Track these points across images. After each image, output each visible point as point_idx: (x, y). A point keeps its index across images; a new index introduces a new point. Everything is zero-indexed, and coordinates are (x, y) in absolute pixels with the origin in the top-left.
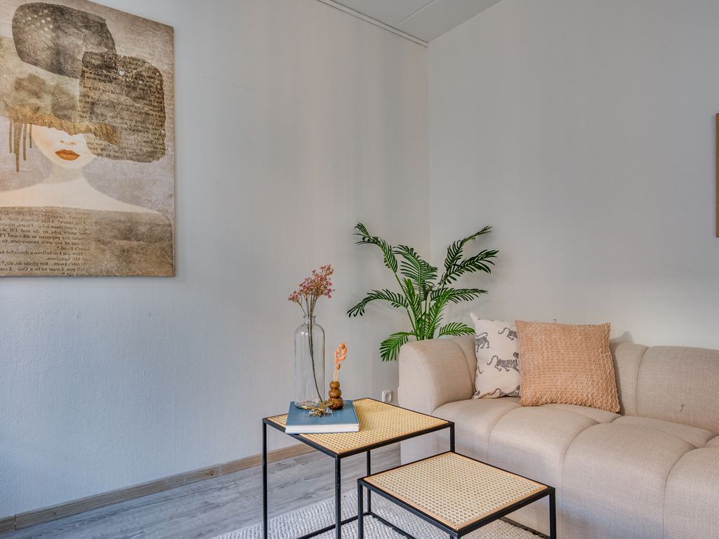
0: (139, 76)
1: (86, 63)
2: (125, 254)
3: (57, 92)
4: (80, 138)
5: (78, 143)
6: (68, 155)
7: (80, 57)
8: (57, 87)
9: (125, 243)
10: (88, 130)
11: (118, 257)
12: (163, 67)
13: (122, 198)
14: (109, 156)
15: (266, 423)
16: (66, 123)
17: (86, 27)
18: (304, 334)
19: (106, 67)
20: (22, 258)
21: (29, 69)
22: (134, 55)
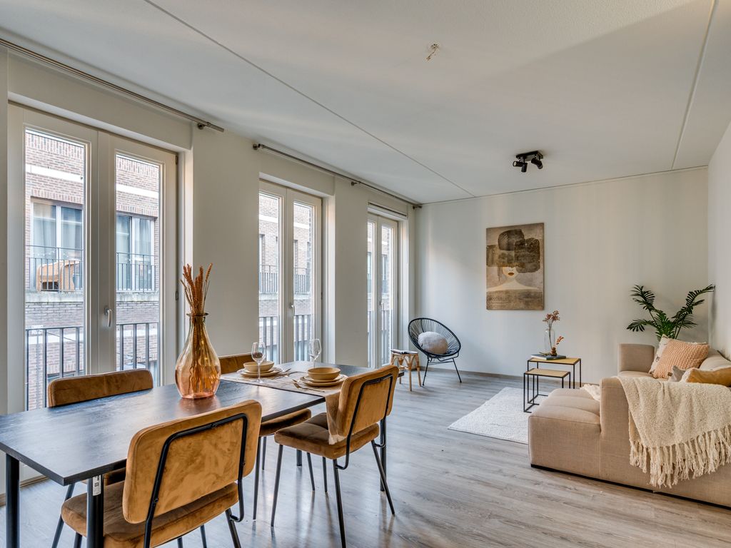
0: (532, 244)
2: (527, 303)
3: (509, 255)
4: (514, 268)
5: (514, 270)
6: (511, 274)
7: (515, 244)
9: (527, 299)
10: (517, 265)
11: (525, 304)
12: (539, 239)
13: (526, 285)
14: (522, 272)
16: (510, 265)
17: (516, 234)
19: (521, 245)
20: (500, 305)
21: (502, 251)
22: (530, 238)
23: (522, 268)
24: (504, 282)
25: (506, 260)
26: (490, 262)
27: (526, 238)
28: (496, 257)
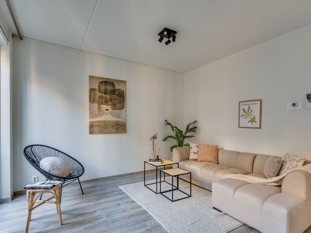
0: (120, 92)
1: (110, 91)
2: (117, 129)
3: (106, 98)
4: (109, 106)
5: (109, 107)
6: (107, 110)
7: (109, 90)
8: (105, 97)
9: (117, 127)
10: (111, 105)
11: (116, 129)
12: (124, 90)
13: (116, 118)
14: (114, 109)
15: (145, 162)
16: (107, 104)
17: (110, 84)
18: (152, 146)
19: (113, 92)
20: (100, 130)
21: (101, 94)
22: (119, 88)
23: (114, 106)
24: (102, 115)
25: (104, 100)
26: (92, 100)
27: (116, 88)
28: (97, 98)
